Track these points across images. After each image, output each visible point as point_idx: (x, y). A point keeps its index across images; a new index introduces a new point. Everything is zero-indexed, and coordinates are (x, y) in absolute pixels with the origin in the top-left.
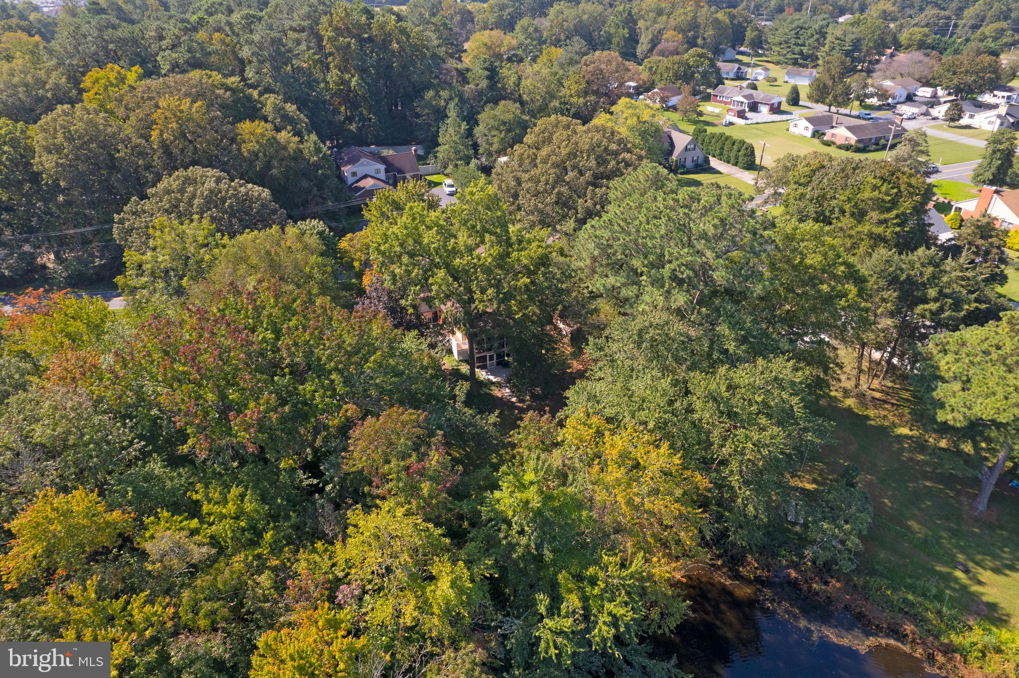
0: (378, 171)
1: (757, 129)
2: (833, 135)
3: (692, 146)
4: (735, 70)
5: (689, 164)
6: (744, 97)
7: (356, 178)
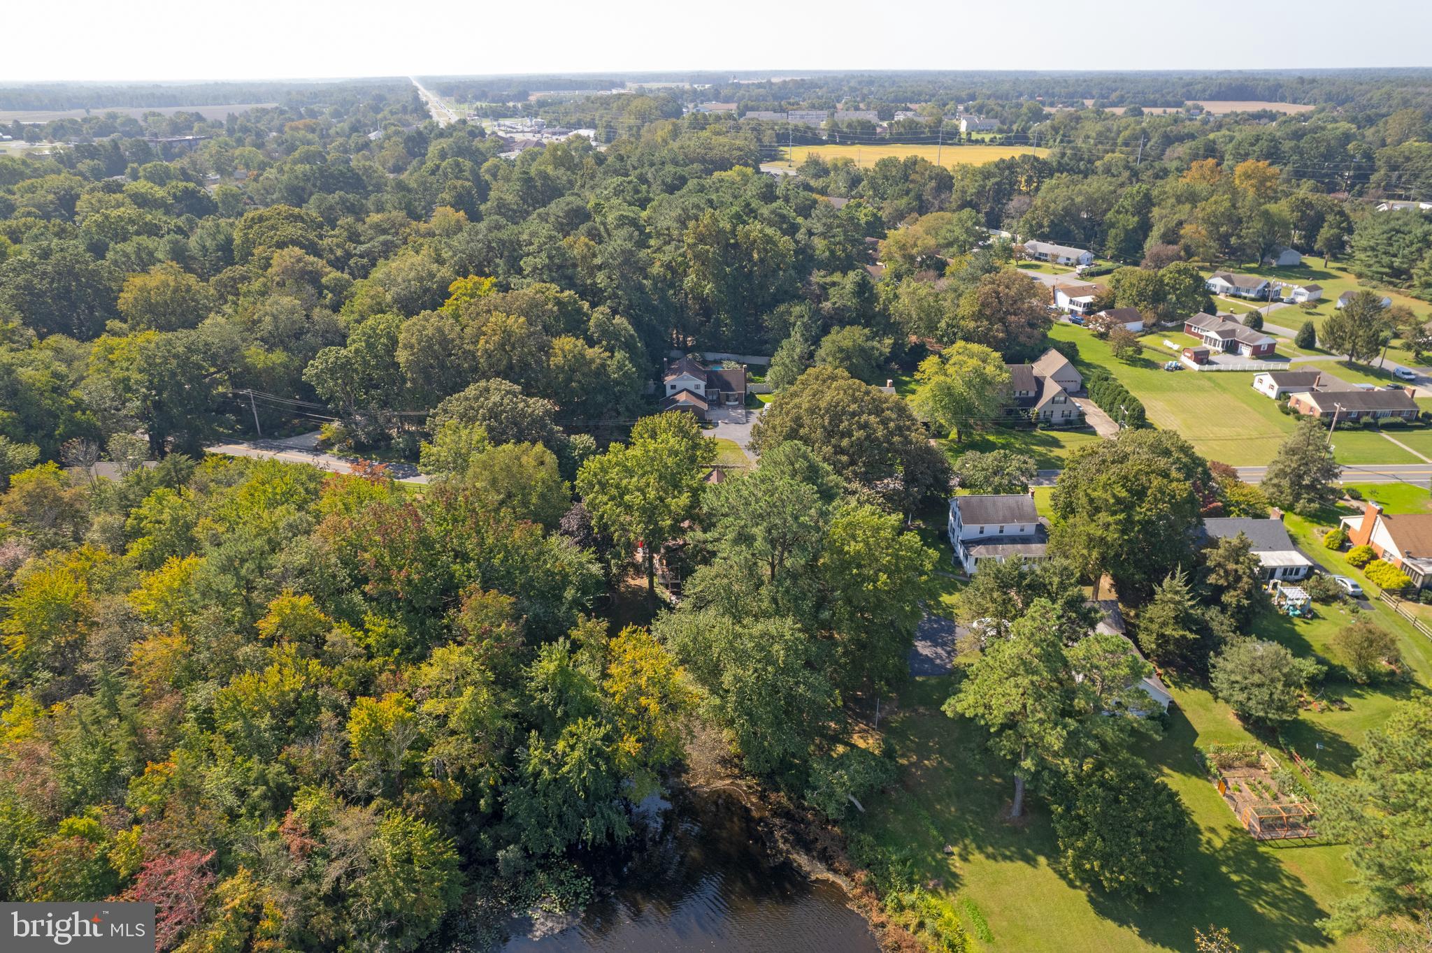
0: (697, 387)
1: (1210, 379)
2: (1298, 401)
3: (1062, 399)
4: (1260, 287)
5: (1057, 418)
6: (1219, 333)
7: (674, 391)
